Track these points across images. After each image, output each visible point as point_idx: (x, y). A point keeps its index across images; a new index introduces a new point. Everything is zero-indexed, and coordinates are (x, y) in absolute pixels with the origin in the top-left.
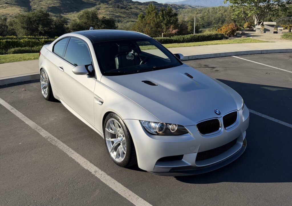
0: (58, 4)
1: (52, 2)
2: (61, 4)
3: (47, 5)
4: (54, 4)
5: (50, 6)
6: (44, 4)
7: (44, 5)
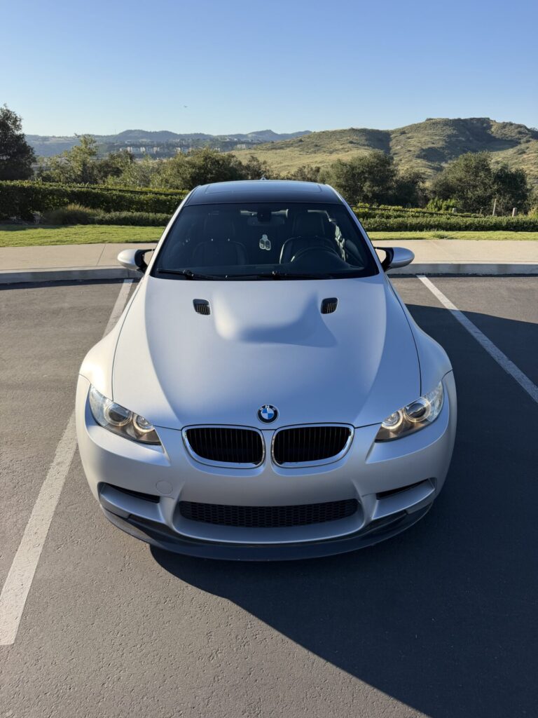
0: (441, 143)
1: (430, 140)
2: (446, 142)
3: (419, 145)
4: (433, 143)
5: (424, 148)
6: (415, 143)
7: (414, 146)
